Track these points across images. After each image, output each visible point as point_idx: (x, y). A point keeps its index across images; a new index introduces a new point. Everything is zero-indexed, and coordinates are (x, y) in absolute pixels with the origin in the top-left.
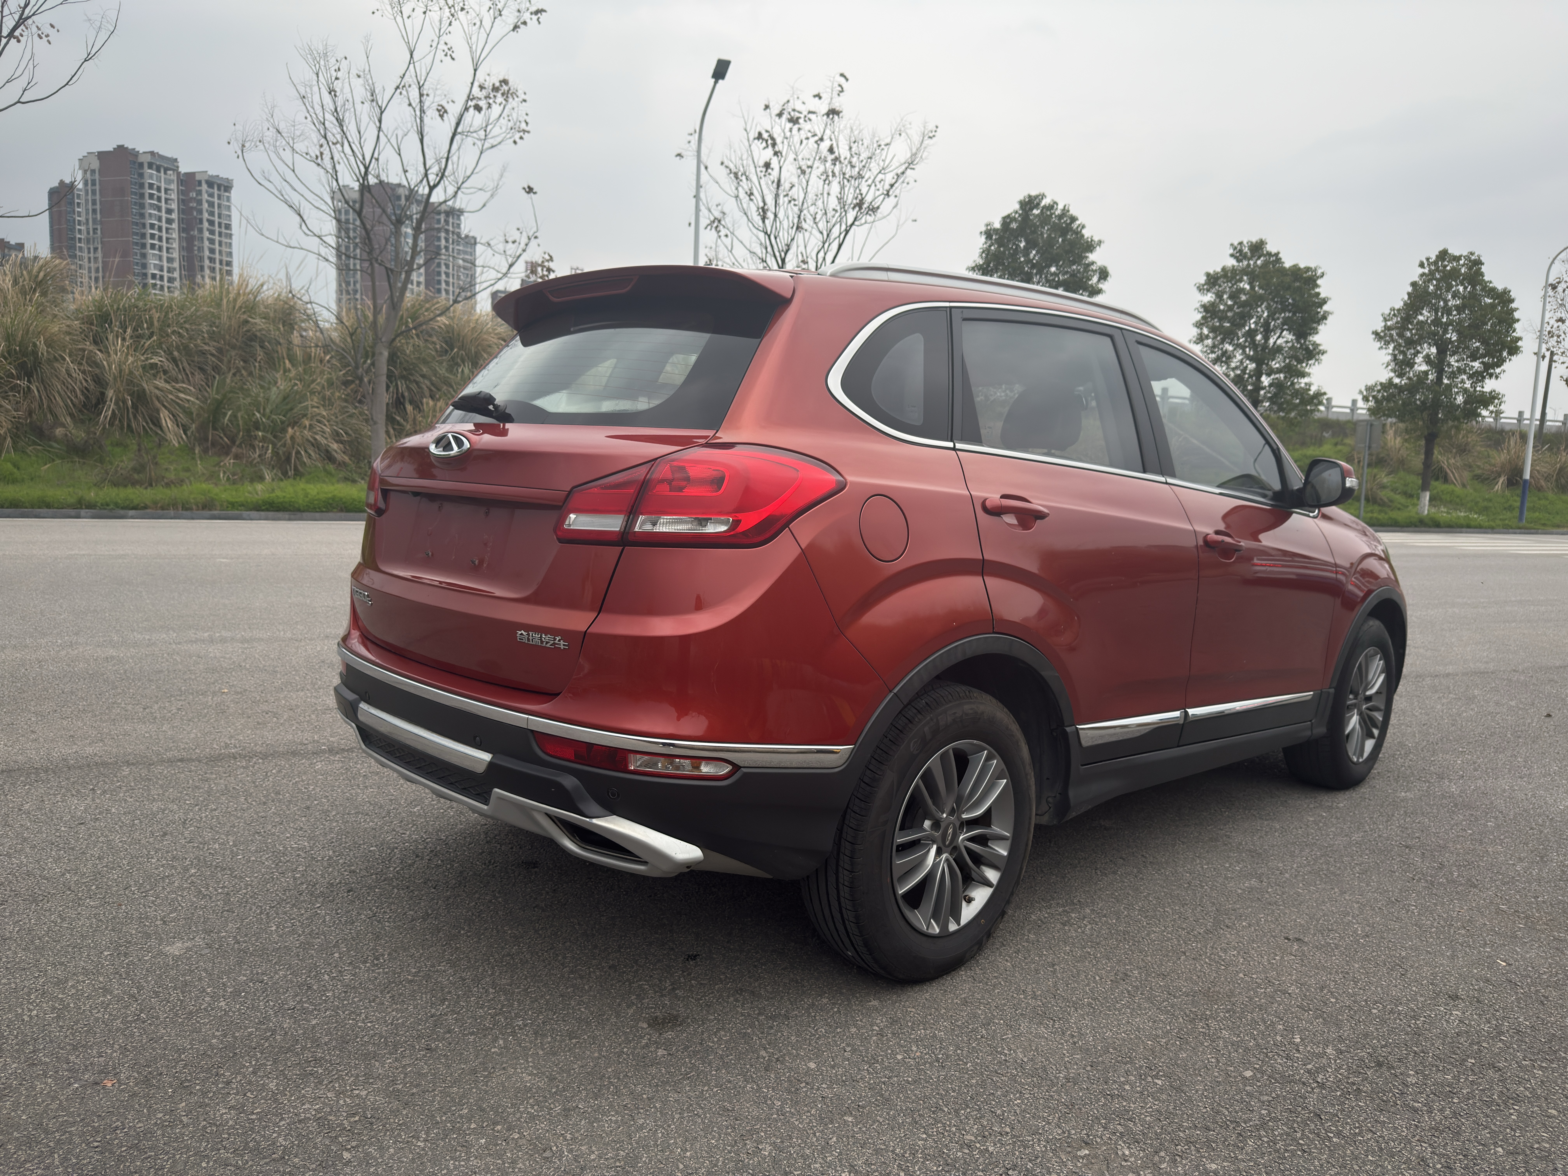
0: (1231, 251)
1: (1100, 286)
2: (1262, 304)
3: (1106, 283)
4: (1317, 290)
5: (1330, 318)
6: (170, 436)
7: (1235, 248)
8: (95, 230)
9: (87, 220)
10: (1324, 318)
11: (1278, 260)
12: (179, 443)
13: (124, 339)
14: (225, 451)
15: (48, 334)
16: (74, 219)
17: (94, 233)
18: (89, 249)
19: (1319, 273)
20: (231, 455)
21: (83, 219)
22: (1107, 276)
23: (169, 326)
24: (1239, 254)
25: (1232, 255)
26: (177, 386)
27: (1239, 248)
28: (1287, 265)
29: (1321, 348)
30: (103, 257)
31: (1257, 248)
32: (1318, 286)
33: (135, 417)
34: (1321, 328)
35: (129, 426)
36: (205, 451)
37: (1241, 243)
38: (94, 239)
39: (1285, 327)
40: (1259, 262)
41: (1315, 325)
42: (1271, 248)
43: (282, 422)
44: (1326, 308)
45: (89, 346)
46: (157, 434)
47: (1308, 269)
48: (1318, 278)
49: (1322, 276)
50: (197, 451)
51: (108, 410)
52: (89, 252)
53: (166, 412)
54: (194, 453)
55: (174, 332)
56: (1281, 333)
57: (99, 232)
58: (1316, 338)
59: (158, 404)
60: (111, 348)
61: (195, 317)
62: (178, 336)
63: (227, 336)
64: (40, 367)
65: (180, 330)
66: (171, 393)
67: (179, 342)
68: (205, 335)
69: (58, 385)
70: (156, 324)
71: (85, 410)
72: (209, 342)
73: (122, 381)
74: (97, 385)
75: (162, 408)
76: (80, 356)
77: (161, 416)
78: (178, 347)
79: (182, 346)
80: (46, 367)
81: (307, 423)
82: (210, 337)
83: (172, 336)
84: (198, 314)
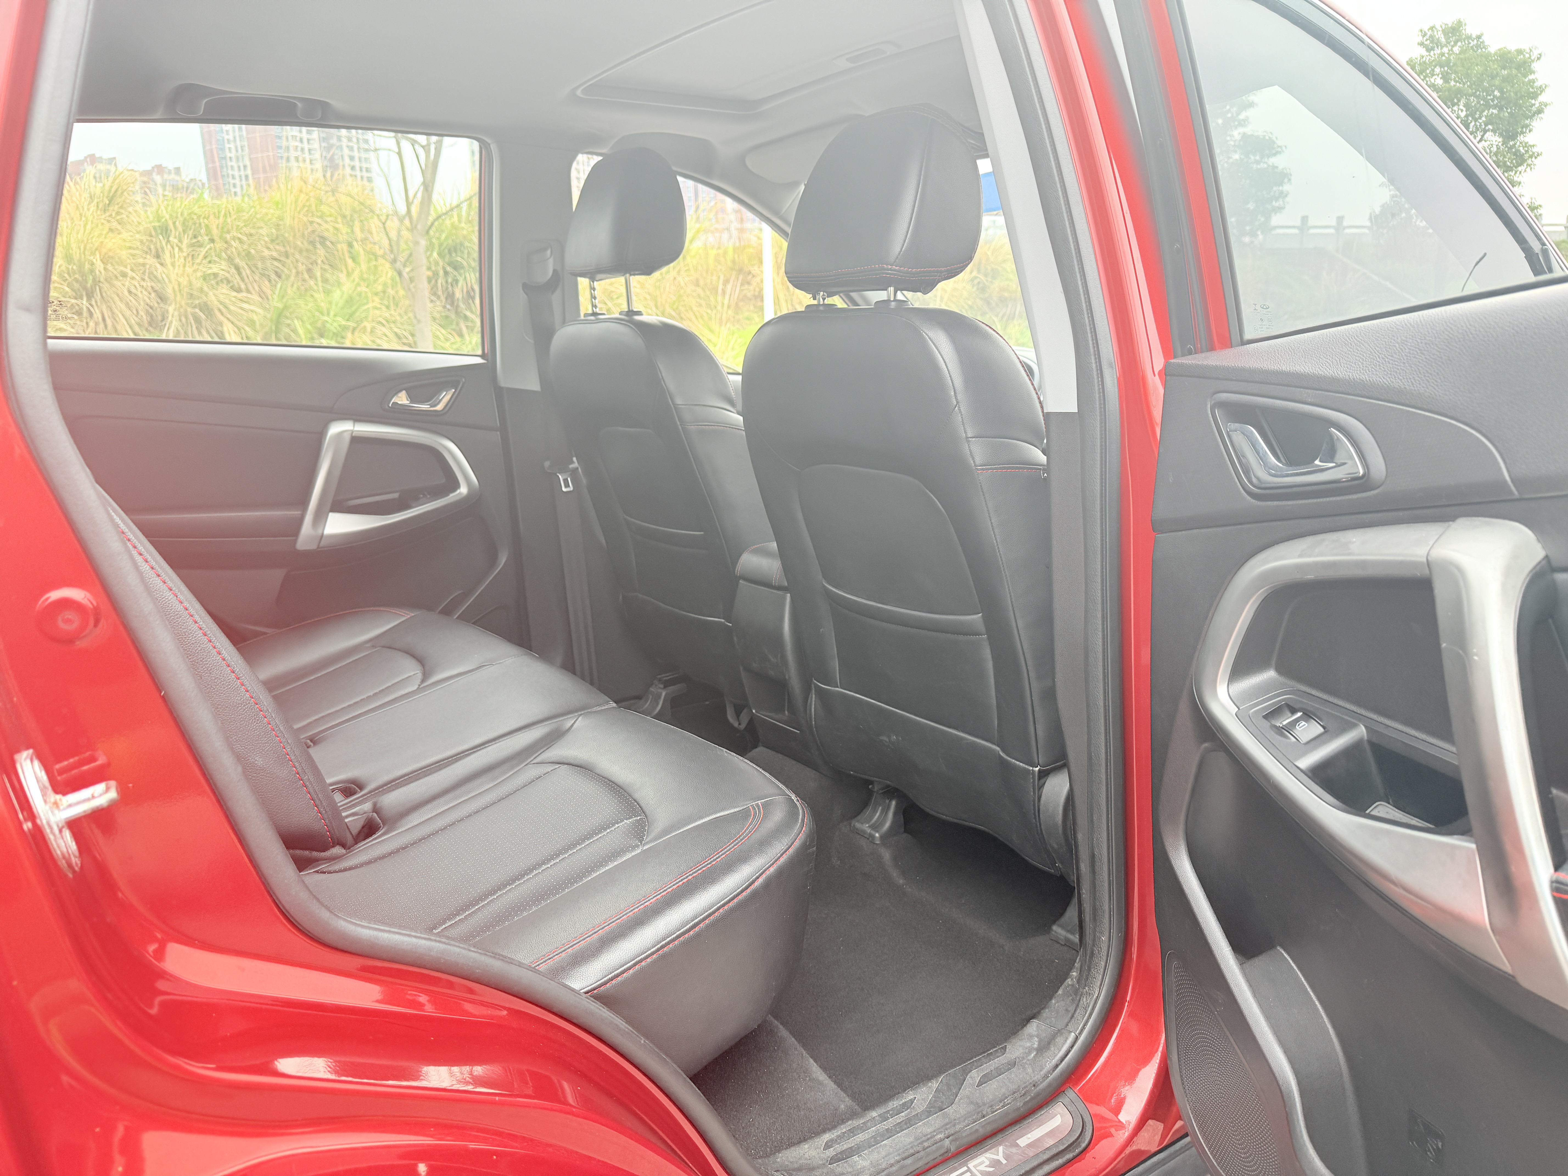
0: (1420, 39)
2: (1459, 101)
4: (1531, 77)
5: (1547, 110)
7: (1425, 35)
8: (242, 147)
9: (235, 138)
10: (1540, 111)
11: (1481, 45)
13: (180, 249)
15: (104, 250)
16: (223, 138)
17: (242, 150)
18: (239, 167)
19: (1535, 55)
21: (231, 137)
23: (228, 232)
24: (1430, 42)
25: (1421, 44)
26: (239, 295)
27: (1429, 33)
28: (1492, 49)
29: (1535, 150)
30: (253, 174)
31: (1454, 31)
32: (1532, 72)
33: (200, 332)
34: (1536, 124)
37: (1432, 28)
38: (243, 156)
39: (1490, 127)
40: (1456, 49)
41: (1527, 122)
42: (1471, 30)
43: (341, 327)
44: (1542, 98)
45: (151, 260)
47: (1520, 52)
48: (1533, 61)
49: (1539, 59)
51: (171, 327)
52: (239, 170)
53: (230, 325)
55: (234, 238)
56: (1483, 136)
57: (246, 148)
58: (1528, 138)
59: (221, 318)
60: (168, 260)
61: (255, 220)
62: (237, 242)
63: (291, 239)
64: (99, 286)
65: (240, 236)
66: (234, 304)
67: (241, 250)
68: (267, 239)
69: (119, 303)
70: (215, 231)
71: (150, 328)
72: (271, 246)
73: (182, 295)
74: (159, 301)
75: (225, 321)
76: (141, 272)
77: (225, 329)
78: (239, 254)
79: (243, 254)
80: (105, 286)
81: (369, 326)
82: (272, 241)
83: (233, 243)
84: (258, 216)
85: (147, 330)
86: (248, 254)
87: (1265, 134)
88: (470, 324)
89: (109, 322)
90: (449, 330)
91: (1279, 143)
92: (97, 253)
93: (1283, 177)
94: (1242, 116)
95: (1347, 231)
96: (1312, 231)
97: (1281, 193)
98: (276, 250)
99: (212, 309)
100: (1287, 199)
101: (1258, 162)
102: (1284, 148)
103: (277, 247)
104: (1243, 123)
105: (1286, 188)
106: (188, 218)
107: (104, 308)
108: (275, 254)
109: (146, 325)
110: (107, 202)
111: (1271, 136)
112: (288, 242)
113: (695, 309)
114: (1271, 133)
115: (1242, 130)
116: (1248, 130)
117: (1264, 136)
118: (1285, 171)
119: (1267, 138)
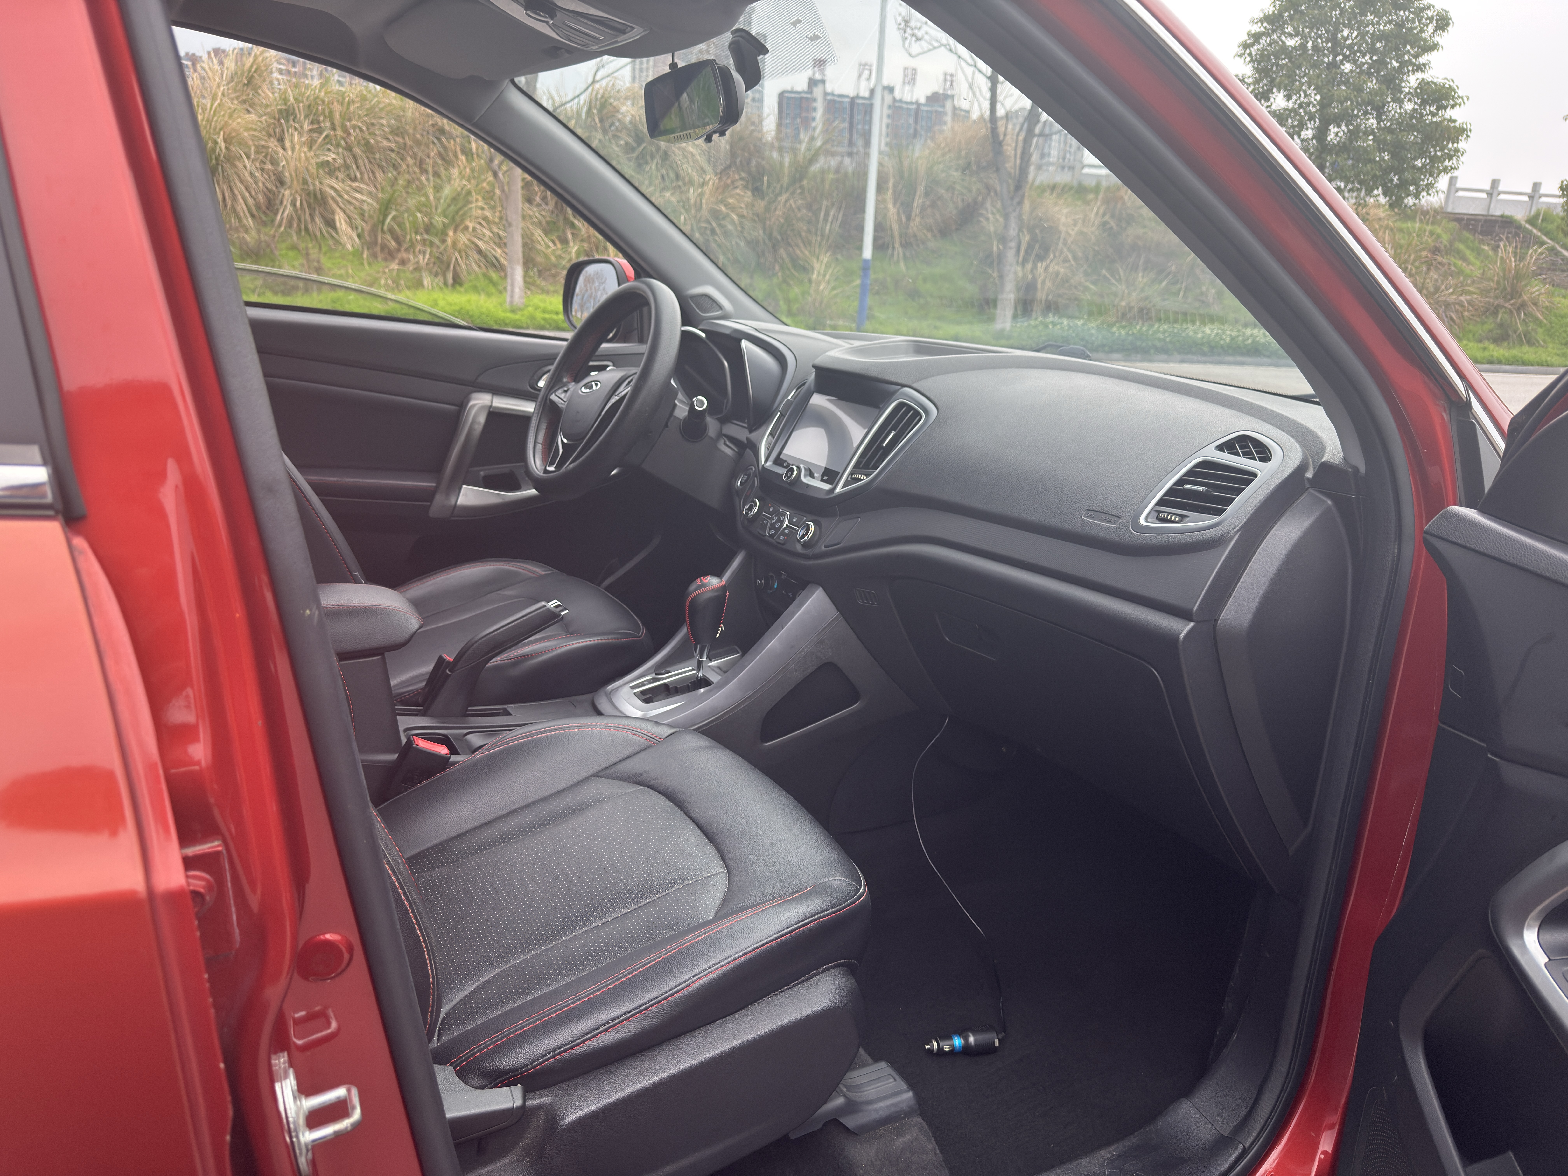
1: (1437, 39)
3: (1445, 34)
6: (344, 239)
12: (353, 246)
13: (300, 134)
14: (390, 255)
15: (227, 130)
20: (397, 261)
22: (1448, 24)
23: (350, 120)
26: (354, 184)
33: (312, 219)
35: (307, 229)
36: (375, 256)
43: (444, 224)
45: (273, 144)
46: (332, 236)
50: (365, 256)
51: (286, 211)
53: (342, 215)
54: (363, 258)
55: (354, 127)
59: (334, 206)
60: (288, 144)
61: (377, 110)
62: (358, 131)
63: (411, 131)
64: (222, 167)
65: (360, 125)
66: (347, 193)
67: (360, 138)
68: (386, 129)
69: (239, 184)
70: (337, 118)
71: (268, 212)
72: (391, 137)
73: (298, 180)
74: (279, 185)
75: (338, 210)
76: (264, 154)
77: (337, 217)
78: (359, 143)
79: (363, 142)
80: (227, 166)
81: (471, 225)
82: (392, 132)
83: (352, 131)
84: (381, 106)
85: (264, 213)
86: (367, 143)
87: (1446, 81)
88: (575, 232)
89: (229, 203)
90: (554, 237)
91: (1460, 93)
92: (222, 133)
93: (1460, 132)
94: (1422, 60)
95: (1543, 199)
96: (1502, 197)
97: (1457, 150)
98: (396, 142)
99: (326, 197)
100: (1462, 159)
101: (1434, 115)
102: (1465, 99)
103: (397, 139)
104: (1420, 68)
105: (1462, 145)
106: (313, 103)
107: (225, 187)
108: (393, 145)
109: (264, 208)
110: (246, 82)
111: (1451, 83)
112: (408, 135)
113: (803, 234)
114: (1453, 81)
115: (1420, 75)
116: (1428, 76)
117: (1444, 85)
118: (1465, 126)
119: (1447, 86)
